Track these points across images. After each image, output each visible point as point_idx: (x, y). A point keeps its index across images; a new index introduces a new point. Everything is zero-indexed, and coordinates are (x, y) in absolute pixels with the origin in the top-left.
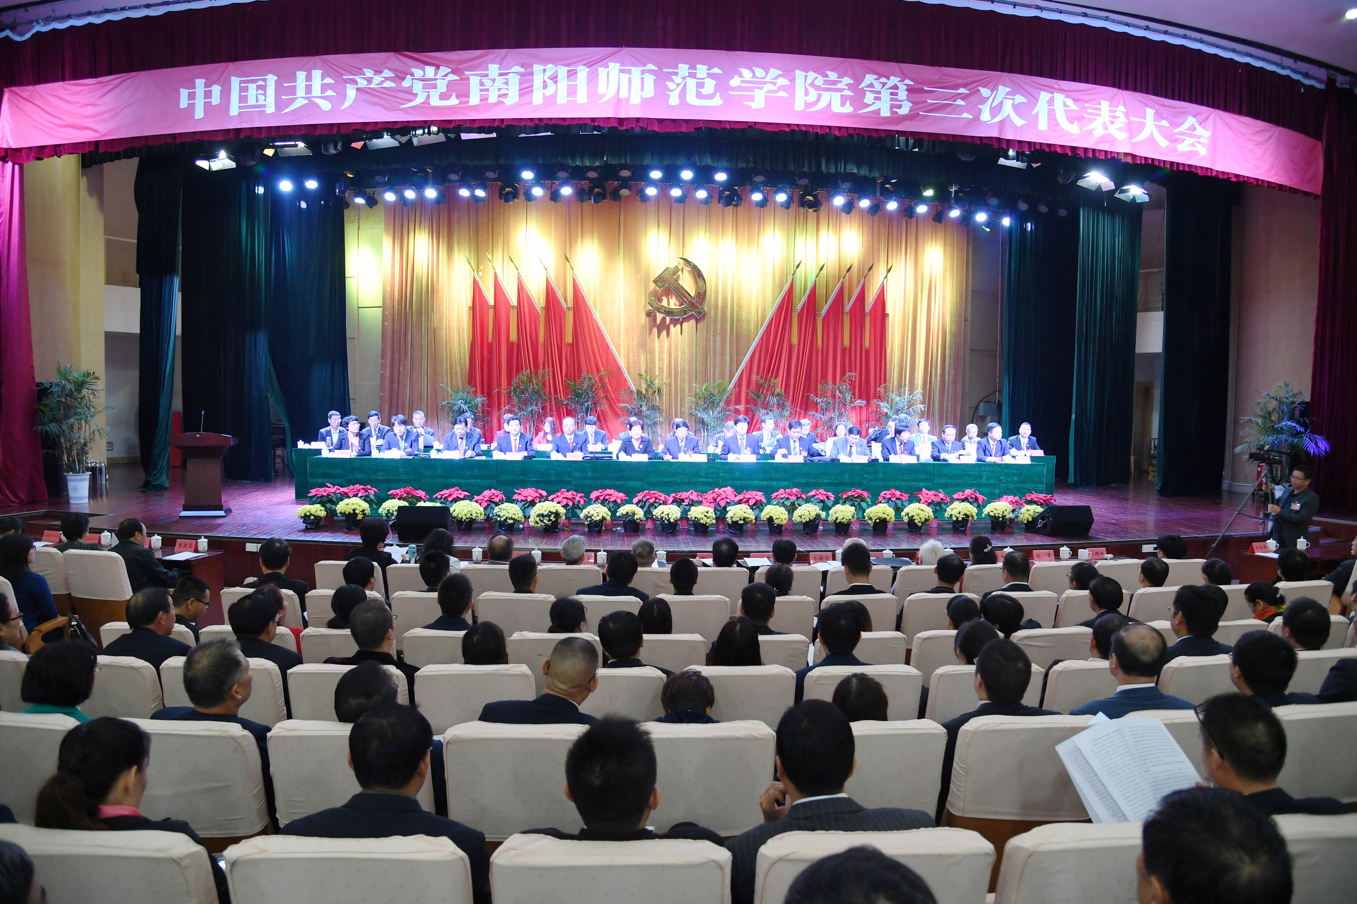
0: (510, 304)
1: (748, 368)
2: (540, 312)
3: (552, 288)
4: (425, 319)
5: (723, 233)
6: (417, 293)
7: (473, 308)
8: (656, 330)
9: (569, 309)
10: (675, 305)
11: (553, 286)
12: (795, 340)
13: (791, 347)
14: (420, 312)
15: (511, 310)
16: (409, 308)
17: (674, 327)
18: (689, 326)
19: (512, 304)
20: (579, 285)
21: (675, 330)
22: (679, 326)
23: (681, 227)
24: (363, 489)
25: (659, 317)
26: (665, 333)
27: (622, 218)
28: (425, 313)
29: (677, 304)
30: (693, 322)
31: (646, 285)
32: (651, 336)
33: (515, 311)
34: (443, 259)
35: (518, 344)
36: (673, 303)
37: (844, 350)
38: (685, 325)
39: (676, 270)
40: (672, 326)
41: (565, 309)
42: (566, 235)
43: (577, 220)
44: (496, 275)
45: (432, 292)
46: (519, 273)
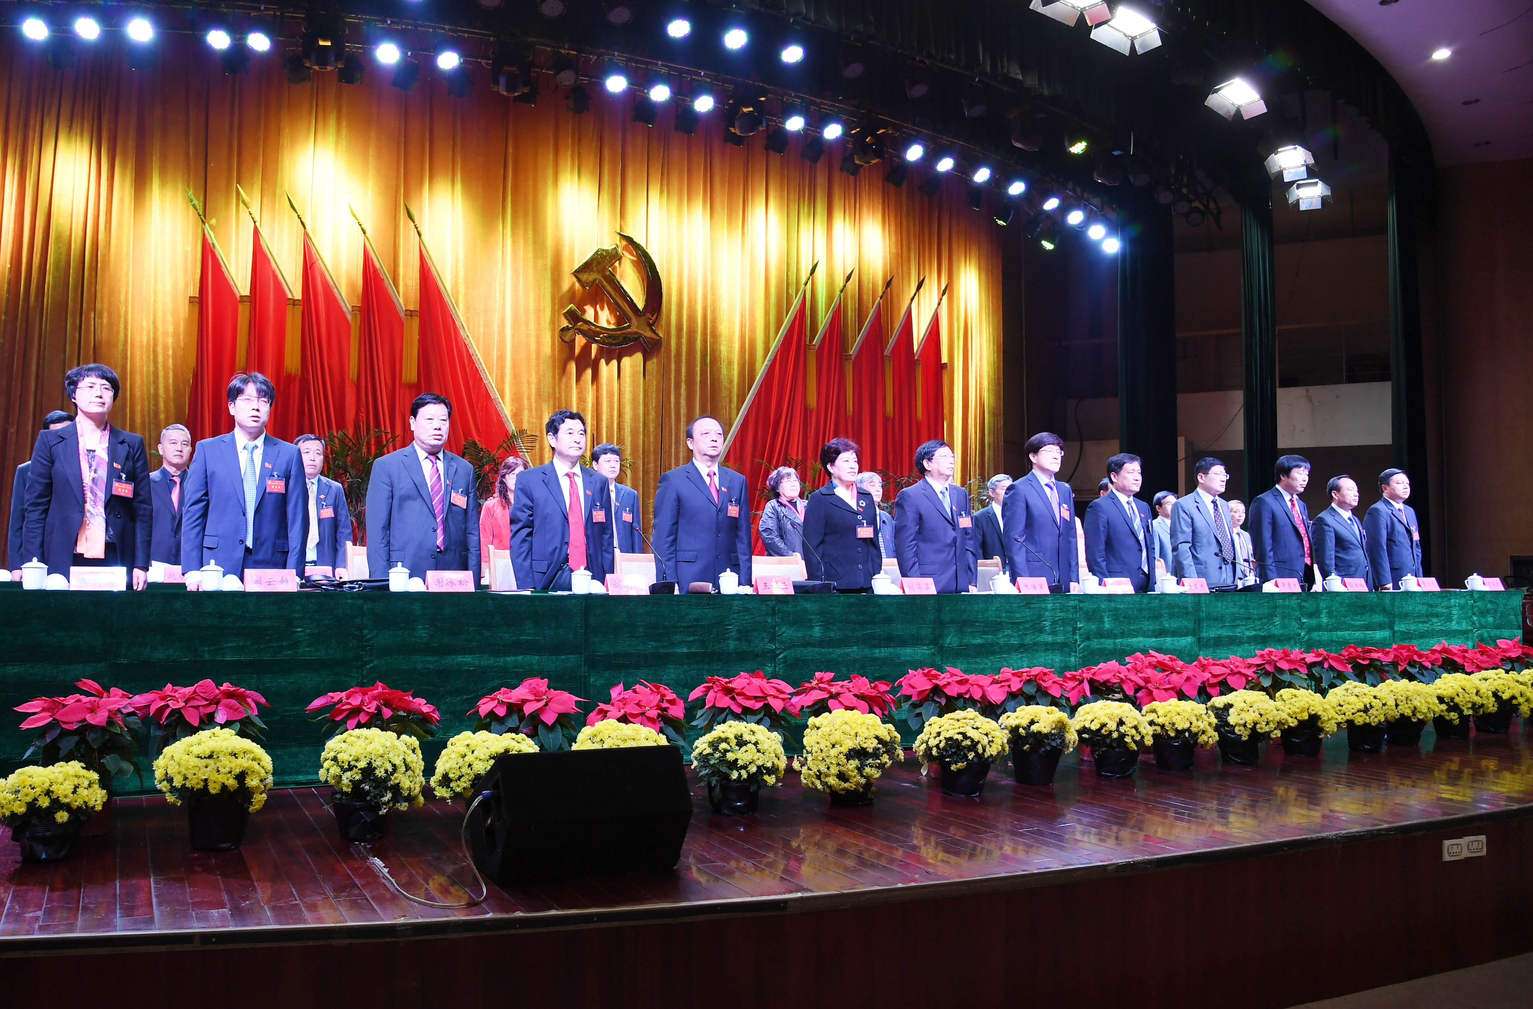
0: (285, 294)
1: (738, 446)
2: (349, 317)
3: (375, 270)
4: (73, 324)
5: (689, 200)
6: (57, 267)
7: (200, 302)
8: (573, 367)
9: (410, 313)
10: (609, 322)
11: (378, 266)
12: (812, 400)
13: (806, 410)
14: (61, 306)
15: (289, 308)
16: (36, 300)
17: (607, 363)
18: (632, 363)
19: (290, 296)
20: (432, 269)
21: (607, 370)
22: (614, 362)
23: (619, 179)
24: (229, 695)
25: (580, 341)
26: (589, 372)
27: (510, 150)
28: (74, 312)
29: (613, 320)
30: (639, 357)
31: (556, 281)
32: (564, 380)
33: (299, 309)
34: (122, 200)
35: (304, 380)
36: (605, 319)
37: (886, 419)
38: (626, 361)
39: (613, 256)
40: (603, 361)
41: (402, 314)
42: (398, 172)
43: (423, 144)
44: (256, 232)
45: (95, 268)
46: (306, 234)
